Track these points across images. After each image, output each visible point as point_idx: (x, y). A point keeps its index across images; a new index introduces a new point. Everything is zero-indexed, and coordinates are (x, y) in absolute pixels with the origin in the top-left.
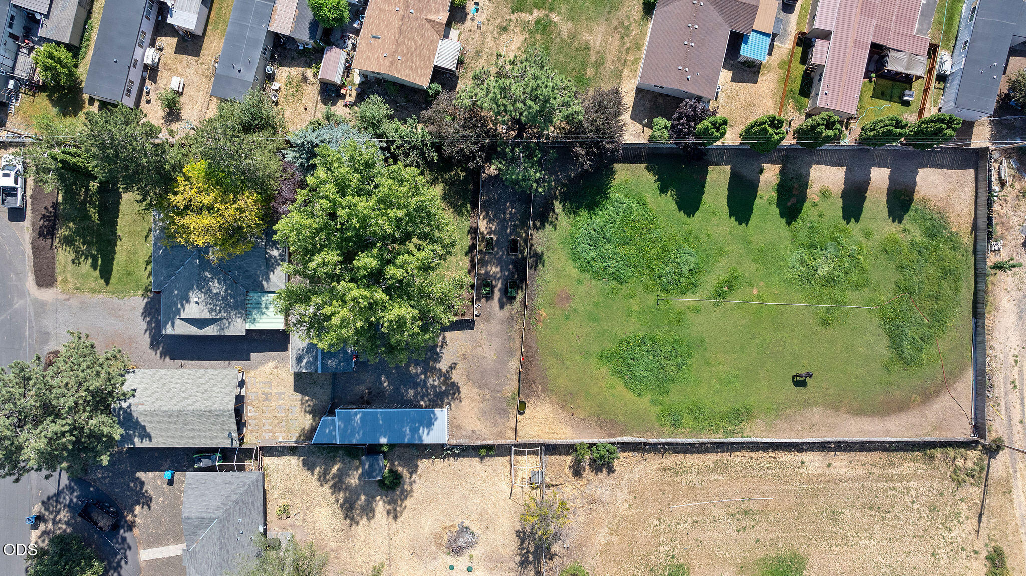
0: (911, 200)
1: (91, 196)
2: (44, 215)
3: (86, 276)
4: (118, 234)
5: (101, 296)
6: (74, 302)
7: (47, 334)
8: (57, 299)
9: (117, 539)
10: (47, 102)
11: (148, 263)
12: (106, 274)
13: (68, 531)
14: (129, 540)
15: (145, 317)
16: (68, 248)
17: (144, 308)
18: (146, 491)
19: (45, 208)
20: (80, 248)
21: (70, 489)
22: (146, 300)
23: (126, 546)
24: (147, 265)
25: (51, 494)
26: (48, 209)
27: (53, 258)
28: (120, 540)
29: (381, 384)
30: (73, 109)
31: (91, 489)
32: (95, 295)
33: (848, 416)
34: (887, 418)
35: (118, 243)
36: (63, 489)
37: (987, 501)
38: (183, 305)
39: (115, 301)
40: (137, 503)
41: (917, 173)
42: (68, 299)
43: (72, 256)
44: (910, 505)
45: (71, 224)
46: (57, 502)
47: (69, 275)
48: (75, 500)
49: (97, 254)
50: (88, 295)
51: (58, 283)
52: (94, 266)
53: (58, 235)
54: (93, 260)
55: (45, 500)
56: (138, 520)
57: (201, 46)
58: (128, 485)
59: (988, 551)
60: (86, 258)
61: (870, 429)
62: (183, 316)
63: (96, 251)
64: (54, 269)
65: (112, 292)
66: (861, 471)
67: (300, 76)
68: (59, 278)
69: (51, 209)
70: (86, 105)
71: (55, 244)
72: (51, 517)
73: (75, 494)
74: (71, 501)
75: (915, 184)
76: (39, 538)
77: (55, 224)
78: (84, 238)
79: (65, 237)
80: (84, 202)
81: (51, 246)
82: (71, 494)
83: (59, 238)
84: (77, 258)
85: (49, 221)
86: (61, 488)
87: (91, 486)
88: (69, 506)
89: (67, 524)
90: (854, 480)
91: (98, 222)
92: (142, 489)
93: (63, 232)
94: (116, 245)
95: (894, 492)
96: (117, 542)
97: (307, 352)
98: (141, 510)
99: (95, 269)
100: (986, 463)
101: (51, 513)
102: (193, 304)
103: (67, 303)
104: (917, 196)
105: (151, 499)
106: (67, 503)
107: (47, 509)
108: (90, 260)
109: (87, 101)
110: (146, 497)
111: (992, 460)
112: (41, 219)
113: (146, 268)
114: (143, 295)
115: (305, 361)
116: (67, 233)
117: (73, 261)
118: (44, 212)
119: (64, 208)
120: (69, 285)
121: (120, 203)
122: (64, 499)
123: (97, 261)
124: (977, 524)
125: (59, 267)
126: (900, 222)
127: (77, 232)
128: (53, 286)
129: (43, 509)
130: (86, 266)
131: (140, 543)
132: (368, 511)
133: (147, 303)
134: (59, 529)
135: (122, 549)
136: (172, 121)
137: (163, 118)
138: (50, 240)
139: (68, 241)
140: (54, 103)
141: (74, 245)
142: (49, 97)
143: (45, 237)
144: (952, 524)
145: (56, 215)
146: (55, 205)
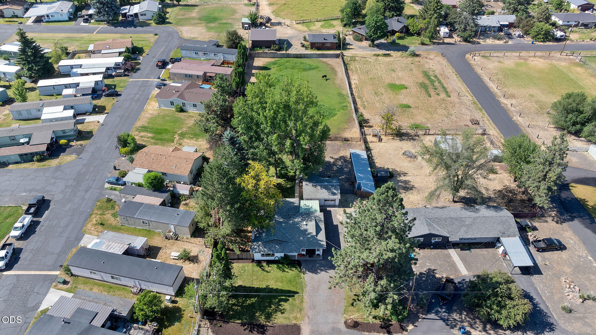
1: (239, 303)
2: (250, 331)
3: (293, 305)
4: (265, 287)
5: (305, 297)
6: (310, 313)
7: (333, 329)
8: (309, 324)
9: (461, 287)
10: (170, 328)
11: (284, 271)
12: (291, 294)
13: (465, 313)
14: (459, 280)
15: (318, 272)
16: (274, 316)
17: (313, 273)
18: (426, 271)
19: (245, 330)
20: (273, 309)
21: (437, 313)
22: (307, 272)
23: (463, 282)
24: (285, 271)
25: (444, 324)
26: (246, 329)
27: (280, 326)
28: (461, 285)
29: (343, 178)
30: (178, 313)
31: (433, 301)
32: (304, 301)
35: (270, 287)
36: (438, 316)
38: (309, 234)
39: (308, 289)
40: (434, 276)
42: (308, 317)
43: (279, 314)
45: (257, 314)
46: (448, 320)
47: (291, 316)
48: (444, 310)
49: (278, 299)
50: (305, 305)
51: (297, 323)
52: (286, 301)
53: (264, 323)
54: (282, 301)
55: (448, 327)
56: (444, 276)
57: (155, 247)
58: (424, 281)
60: (280, 305)
62: (314, 234)
63: (275, 299)
64: (287, 326)
65: (302, 291)
67: (184, 206)
68: (294, 322)
69: (246, 327)
70: (177, 305)
71: (270, 324)
72: (459, 323)
73: (440, 310)
74: (444, 312)
76: (476, 330)
77: (256, 325)
78: (266, 307)
79: (266, 318)
80: (241, 306)
81: (272, 327)
82: (440, 312)
83: (266, 322)
84: (280, 311)
85: (254, 328)
86: (438, 318)
87: (431, 302)
88: (448, 313)
89: (461, 314)
91: (256, 299)
92: (424, 274)
93: (262, 320)
94: (272, 288)
96: (463, 286)
97: (330, 190)
98: (438, 274)
99: (288, 300)
101: (457, 324)
102: (307, 227)
103: (310, 317)
105: (429, 269)
106: (447, 314)
107: (455, 326)
108: (282, 303)
109: (174, 305)
110: (429, 271)
112: (252, 333)
113: (287, 272)
114: (304, 274)
115: (334, 191)
116: (263, 317)
117: (282, 313)
118: (247, 331)
119: (246, 319)
120: (299, 315)
121: (245, 287)
122: (445, 316)
123: (282, 299)
125: (285, 322)
127: (263, 311)
128: (300, 326)
129: (455, 328)
130: (285, 305)
131: (458, 275)
132: (406, 182)
133: (309, 272)
134: (465, 318)
135: (466, 284)
136: (197, 259)
137: (194, 264)
138: (268, 327)
139: (269, 317)
140: (171, 324)
141: (271, 313)
142: (166, 327)
143: (265, 330)
145: (250, 324)
146: (243, 324)
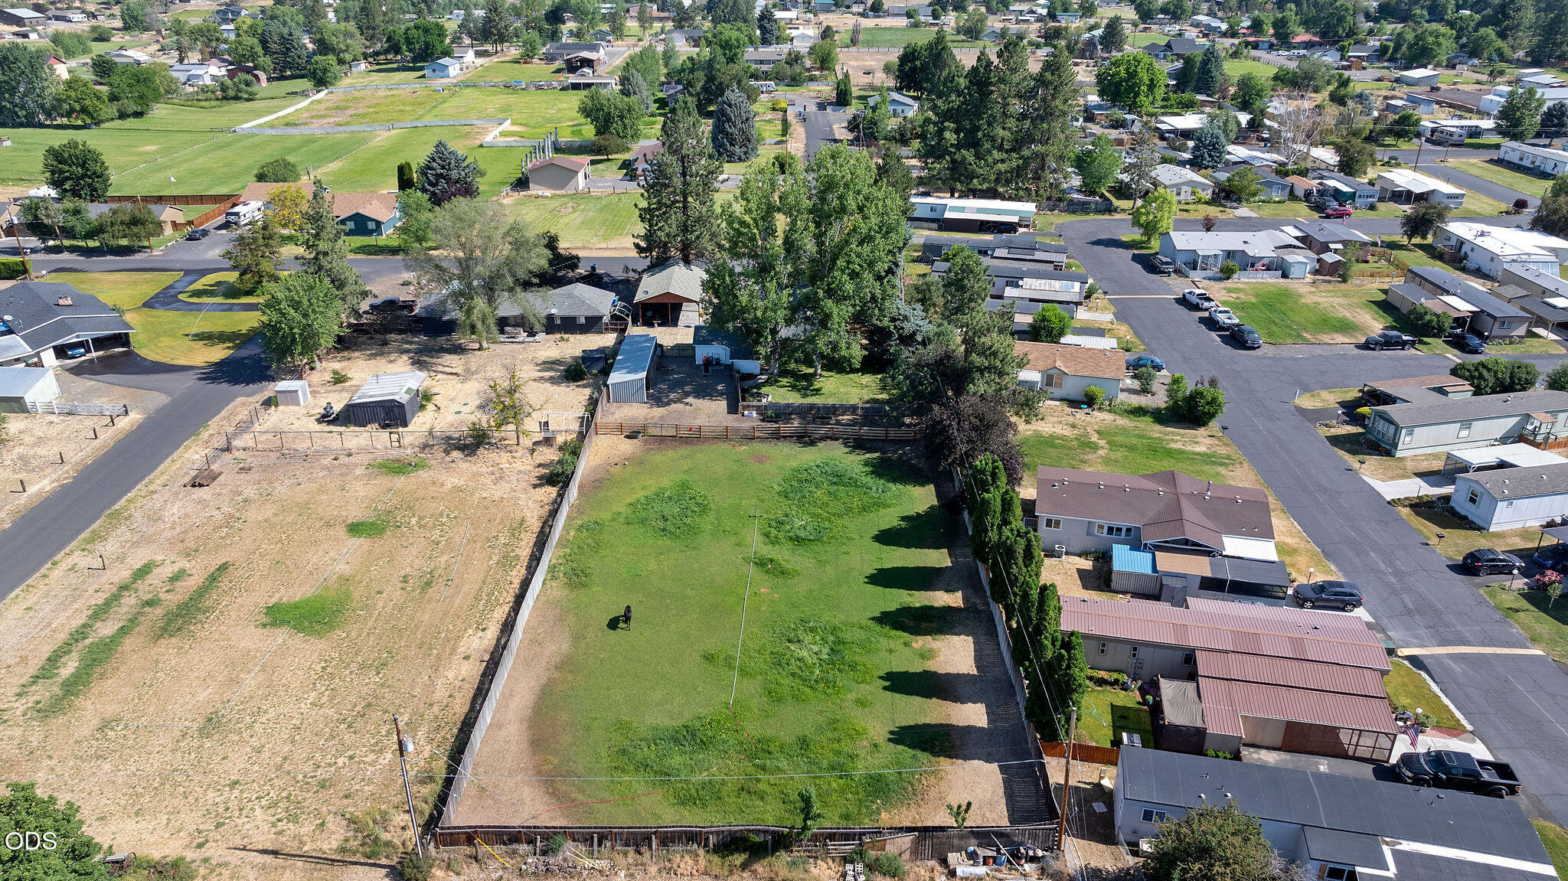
0: (936, 753)
33: (544, 680)
34: (525, 724)
37: (300, 864)
41: (988, 760)
44: (350, 753)
59: (194, 861)
61: (512, 706)
66: (441, 693)
75: (966, 758)
90: (431, 686)
95: (384, 733)
100: (384, 861)
104: (944, 763)
111: (384, 871)
124: (260, 847)
126: (890, 740)
144: (280, 810)
